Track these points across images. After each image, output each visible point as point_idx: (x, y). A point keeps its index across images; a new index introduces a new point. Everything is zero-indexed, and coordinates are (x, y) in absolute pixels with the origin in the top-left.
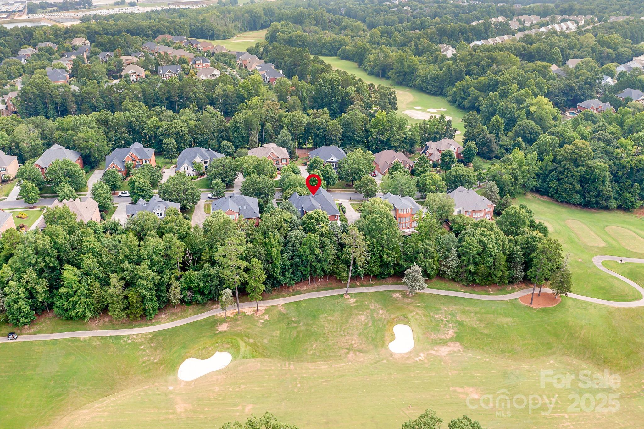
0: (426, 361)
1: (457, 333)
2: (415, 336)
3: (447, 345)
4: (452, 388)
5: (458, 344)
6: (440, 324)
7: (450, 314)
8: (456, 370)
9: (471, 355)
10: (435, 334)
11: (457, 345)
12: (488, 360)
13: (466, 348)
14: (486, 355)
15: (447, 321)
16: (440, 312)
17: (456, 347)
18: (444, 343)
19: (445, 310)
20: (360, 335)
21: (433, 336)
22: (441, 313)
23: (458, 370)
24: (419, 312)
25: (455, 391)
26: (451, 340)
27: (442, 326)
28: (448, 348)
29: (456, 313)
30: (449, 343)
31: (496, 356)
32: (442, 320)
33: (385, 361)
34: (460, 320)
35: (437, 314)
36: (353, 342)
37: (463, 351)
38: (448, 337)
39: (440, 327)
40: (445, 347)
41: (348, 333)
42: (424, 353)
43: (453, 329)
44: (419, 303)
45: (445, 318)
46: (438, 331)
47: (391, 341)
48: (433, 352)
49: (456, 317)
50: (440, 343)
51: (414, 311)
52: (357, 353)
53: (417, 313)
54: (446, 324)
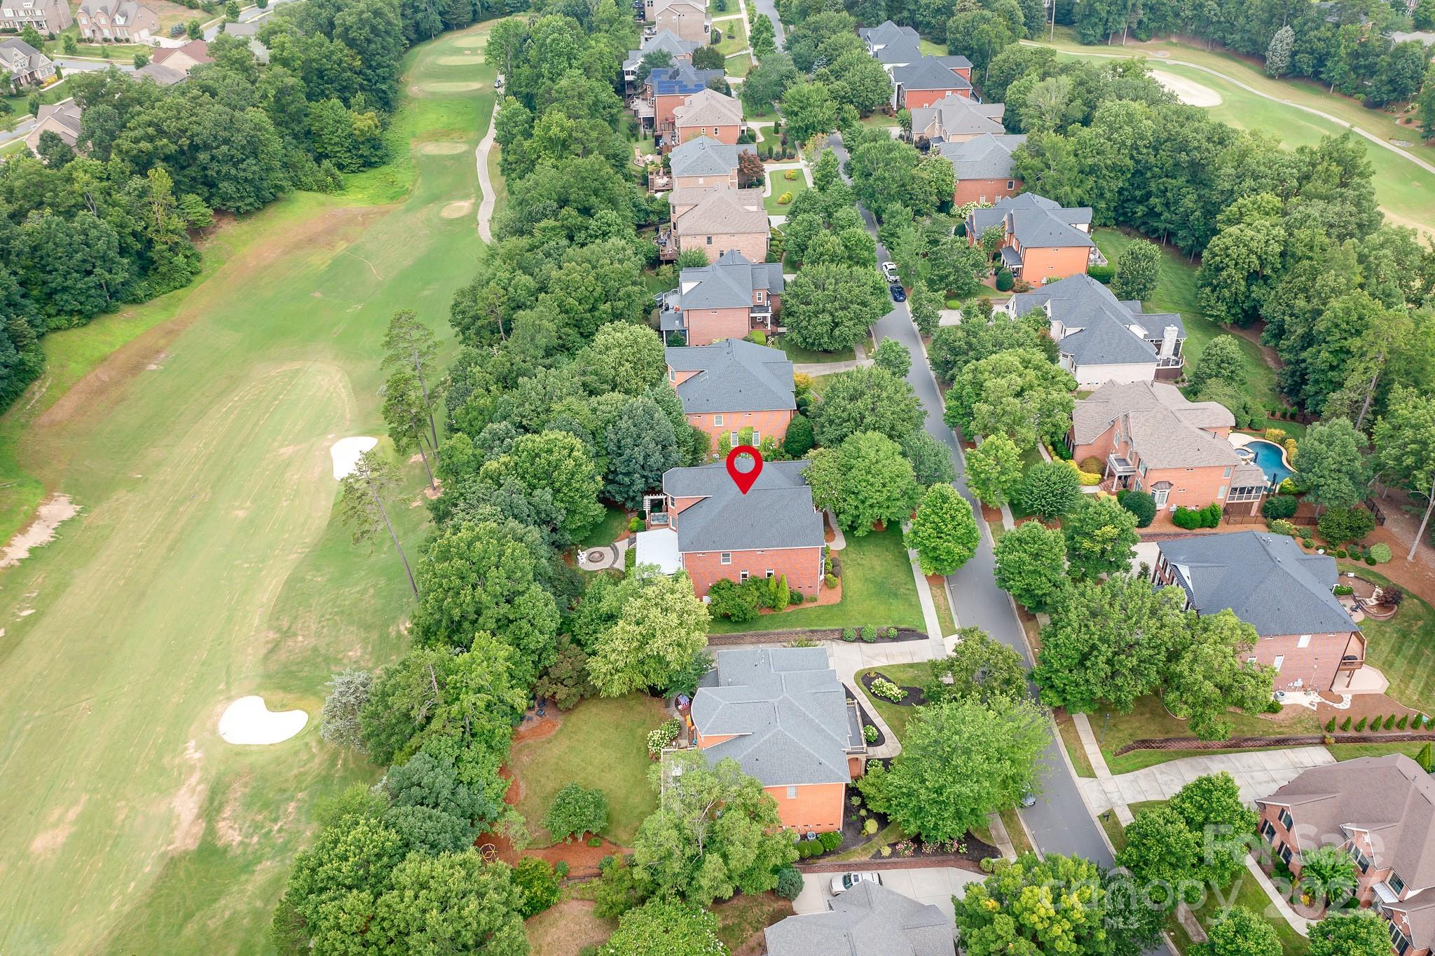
0: (177, 761)
1: (225, 851)
2: (252, 748)
3: (199, 817)
4: (84, 798)
5: (192, 845)
6: (265, 813)
7: (286, 844)
8: (123, 821)
9: (147, 870)
10: (244, 795)
11: (189, 841)
12: (113, 907)
13: (172, 863)
14: (127, 908)
15: (271, 831)
16: (303, 819)
17: (186, 836)
18: (211, 810)
19: (304, 831)
20: (315, 649)
21: (238, 791)
22: (299, 821)
23: (123, 826)
24: (317, 760)
25: (75, 802)
26: (211, 831)
27: (260, 817)
28: (191, 818)
29: (282, 860)
30: (202, 826)
31: (111, 933)
32: (275, 821)
33: (222, 687)
34: (259, 867)
35: (298, 809)
36: (300, 638)
37: (166, 853)
38: (222, 826)
39: (260, 812)
40: (195, 811)
41: (323, 627)
42: (199, 759)
43: (241, 843)
44: (344, 765)
45: (280, 831)
46: (248, 805)
47: (265, 701)
48: (194, 780)
49: (274, 857)
50: (211, 800)
51: (321, 749)
52: (270, 646)
53: (313, 756)
54: (263, 827)
